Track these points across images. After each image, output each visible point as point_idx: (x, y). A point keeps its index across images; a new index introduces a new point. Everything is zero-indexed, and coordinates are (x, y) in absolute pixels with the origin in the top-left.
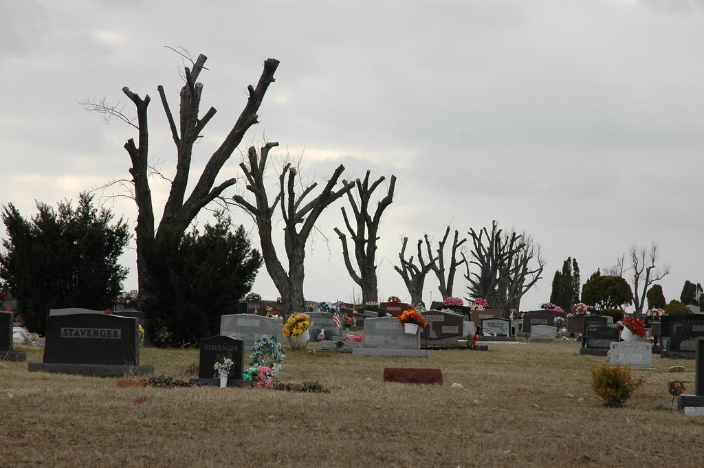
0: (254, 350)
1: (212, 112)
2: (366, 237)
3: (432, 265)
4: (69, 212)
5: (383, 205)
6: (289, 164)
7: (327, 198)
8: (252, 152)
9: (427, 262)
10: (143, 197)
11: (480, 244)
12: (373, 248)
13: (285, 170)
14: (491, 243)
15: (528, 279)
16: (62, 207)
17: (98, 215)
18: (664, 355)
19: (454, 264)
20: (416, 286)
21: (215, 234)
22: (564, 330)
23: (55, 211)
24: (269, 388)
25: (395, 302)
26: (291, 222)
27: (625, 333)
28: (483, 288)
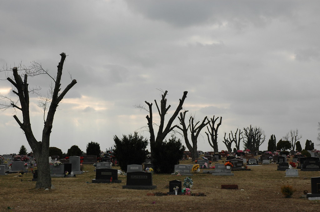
0: (184, 181)
1: (170, 106)
2: (214, 134)
3: (234, 140)
4: (132, 137)
5: (218, 125)
6: (192, 117)
7: (203, 125)
8: (181, 114)
9: (232, 139)
10: (151, 131)
11: (247, 132)
12: (216, 137)
13: (191, 118)
14: (250, 131)
15: (261, 141)
16: (129, 135)
17: (140, 137)
18: (302, 170)
19: (240, 139)
20: (229, 146)
21: (172, 142)
22: (272, 160)
23: (128, 137)
24: (189, 195)
25: (223, 152)
26: (193, 132)
27: (290, 167)
28: (248, 145)
